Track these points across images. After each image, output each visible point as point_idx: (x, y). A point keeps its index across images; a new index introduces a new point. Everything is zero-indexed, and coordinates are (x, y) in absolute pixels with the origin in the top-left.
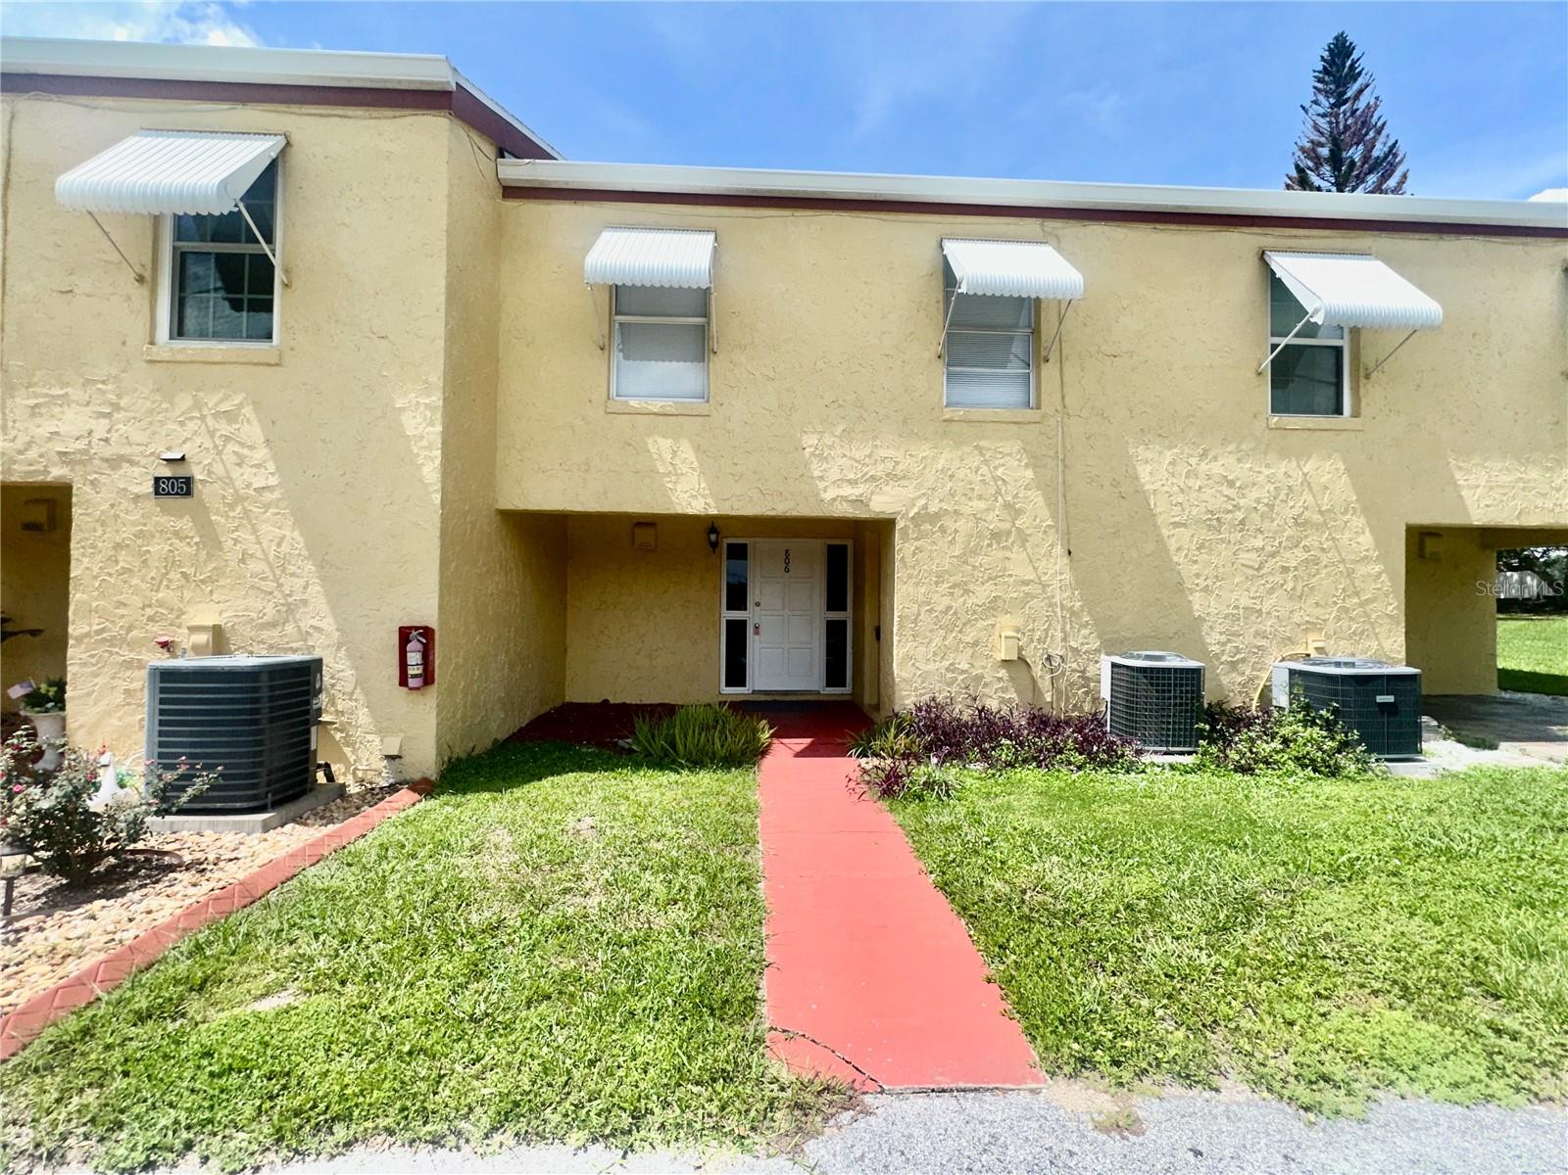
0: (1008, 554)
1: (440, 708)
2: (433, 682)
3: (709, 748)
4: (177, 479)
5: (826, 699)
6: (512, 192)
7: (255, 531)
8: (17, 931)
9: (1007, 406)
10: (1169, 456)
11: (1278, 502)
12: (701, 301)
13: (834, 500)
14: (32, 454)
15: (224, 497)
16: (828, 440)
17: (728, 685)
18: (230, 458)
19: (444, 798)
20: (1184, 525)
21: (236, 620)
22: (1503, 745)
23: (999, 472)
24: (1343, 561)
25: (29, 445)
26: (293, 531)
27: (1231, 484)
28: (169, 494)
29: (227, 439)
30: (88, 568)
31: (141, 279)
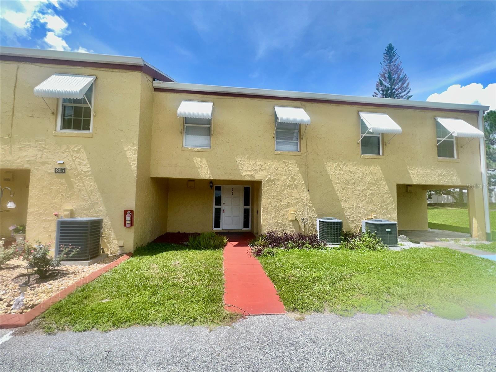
0: (292, 191)
1: (135, 232)
2: (133, 225)
3: (210, 244)
4: (61, 168)
5: (243, 231)
6: (157, 90)
7: (83, 183)
8: (33, 287)
9: (292, 151)
10: (335, 165)
11: (363, 178)
12: (209, 122)
13: (245, 175)
14: (19, 161)
15: (75, 174)
16: (243, 159)
17: (215, 227)
18: (76, 163)
19: (137, 257)
20: (339, 183)
21: (77, 208)
22: (421, 242)
23: (290, 169)
24: (381, 193)
25: (18, 158)
26: (94, 183)
27: (351, 173)
28: (59, 172)
29: (76, 158)
30: (34, 193)
31: (53, 113)
